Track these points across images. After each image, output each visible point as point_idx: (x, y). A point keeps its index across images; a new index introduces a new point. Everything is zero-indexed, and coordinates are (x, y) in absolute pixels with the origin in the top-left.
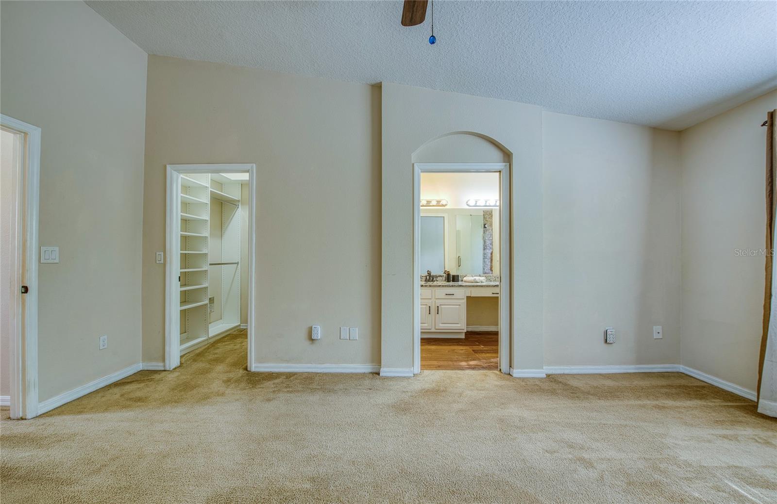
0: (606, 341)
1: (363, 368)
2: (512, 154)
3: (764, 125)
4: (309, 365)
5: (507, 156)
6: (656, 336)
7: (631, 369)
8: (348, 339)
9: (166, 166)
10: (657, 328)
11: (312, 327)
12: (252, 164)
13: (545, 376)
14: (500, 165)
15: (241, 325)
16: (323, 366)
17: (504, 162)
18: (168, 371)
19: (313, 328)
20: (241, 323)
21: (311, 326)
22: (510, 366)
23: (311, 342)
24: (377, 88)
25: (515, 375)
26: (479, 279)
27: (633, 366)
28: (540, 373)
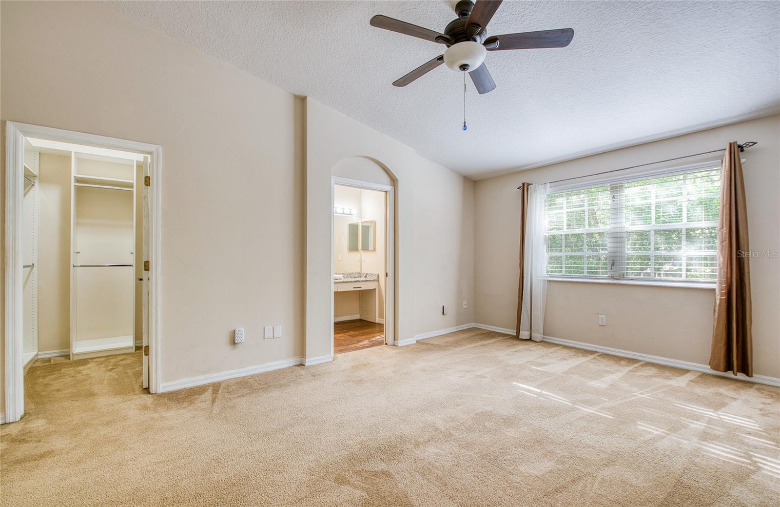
0: (443, 313)
1: (286, 363)
2: (398, 180)
3: (518, 188)
4: (232, 371)
5: (394, 181)
6: (465, 307)
7: (454, 329)
8: (272, 337)
9: (6, 122)
10: (465, 302)
11: (235, 331)
12: (159, 146)
13: (416, 342)
14: (389, 188)
15: (40, 353)
16: (247, 369)
17: (391, 185)
18: (13, 422)
19: (237, 332)
20: (39, 351)
21: (233, 329)
22: (394, 340)
23: (233, 347)
24: (301, 101)
25: (399, 345)
26: (338, 277)
27: (455, 328)
28: (412, 341)
